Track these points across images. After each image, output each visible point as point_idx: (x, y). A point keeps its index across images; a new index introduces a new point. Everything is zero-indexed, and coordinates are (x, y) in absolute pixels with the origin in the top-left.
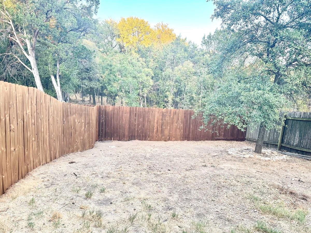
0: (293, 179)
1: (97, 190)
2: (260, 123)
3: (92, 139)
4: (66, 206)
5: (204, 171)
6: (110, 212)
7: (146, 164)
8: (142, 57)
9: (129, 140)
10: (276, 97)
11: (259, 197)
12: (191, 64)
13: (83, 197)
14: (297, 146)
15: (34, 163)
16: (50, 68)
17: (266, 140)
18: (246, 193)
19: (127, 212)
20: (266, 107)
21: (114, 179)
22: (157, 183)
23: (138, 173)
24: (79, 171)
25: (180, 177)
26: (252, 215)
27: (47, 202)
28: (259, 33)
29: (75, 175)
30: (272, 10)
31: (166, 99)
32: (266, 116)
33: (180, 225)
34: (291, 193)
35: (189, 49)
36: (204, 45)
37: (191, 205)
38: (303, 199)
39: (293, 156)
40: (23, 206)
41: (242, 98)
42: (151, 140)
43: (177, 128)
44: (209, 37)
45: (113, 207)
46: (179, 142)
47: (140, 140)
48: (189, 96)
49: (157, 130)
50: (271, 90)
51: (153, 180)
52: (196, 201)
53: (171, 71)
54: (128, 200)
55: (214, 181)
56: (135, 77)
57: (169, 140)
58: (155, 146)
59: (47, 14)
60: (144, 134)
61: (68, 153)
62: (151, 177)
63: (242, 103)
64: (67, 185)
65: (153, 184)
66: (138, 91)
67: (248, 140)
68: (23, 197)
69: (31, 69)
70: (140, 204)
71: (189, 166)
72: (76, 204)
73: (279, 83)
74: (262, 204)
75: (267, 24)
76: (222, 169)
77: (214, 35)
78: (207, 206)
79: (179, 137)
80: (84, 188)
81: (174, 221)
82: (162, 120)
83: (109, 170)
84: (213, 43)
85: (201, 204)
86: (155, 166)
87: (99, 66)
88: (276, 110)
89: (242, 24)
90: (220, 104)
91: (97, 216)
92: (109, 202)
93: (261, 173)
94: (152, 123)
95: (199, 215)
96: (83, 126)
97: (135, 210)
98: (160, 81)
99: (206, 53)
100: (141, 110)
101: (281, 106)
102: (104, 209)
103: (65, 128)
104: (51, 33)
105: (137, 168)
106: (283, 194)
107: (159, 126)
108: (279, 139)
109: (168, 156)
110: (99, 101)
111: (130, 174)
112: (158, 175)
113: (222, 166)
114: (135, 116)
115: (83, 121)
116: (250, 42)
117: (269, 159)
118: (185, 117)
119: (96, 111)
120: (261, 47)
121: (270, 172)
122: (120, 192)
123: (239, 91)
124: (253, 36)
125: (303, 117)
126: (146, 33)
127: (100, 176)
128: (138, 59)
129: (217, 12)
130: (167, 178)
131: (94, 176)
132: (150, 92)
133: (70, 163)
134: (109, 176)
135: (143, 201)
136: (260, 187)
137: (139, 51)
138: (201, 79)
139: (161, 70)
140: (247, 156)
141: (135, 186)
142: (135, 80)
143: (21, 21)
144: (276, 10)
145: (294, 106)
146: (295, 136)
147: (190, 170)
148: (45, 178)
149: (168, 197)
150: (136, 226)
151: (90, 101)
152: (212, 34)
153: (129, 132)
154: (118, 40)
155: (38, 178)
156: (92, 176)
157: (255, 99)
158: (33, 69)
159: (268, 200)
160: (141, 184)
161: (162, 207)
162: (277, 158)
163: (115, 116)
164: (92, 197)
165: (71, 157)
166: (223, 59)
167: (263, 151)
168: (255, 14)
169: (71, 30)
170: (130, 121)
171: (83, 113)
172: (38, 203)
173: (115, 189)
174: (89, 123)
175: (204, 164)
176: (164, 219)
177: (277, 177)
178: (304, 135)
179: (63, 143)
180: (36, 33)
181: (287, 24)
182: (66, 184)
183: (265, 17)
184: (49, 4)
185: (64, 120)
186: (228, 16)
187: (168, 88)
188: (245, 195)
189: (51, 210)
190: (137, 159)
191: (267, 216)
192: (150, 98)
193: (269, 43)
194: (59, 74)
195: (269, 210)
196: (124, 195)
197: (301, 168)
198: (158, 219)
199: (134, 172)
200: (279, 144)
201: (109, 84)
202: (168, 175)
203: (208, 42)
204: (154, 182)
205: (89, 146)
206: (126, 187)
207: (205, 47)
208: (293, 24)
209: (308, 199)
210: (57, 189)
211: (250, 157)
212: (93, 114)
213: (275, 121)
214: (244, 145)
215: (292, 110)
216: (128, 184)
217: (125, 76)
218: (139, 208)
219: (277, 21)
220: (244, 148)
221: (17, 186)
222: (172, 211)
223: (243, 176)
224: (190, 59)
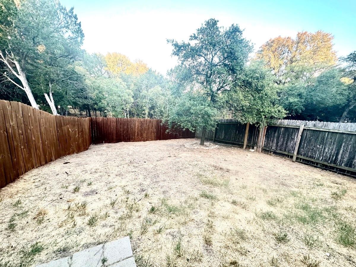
0: (221, 160)
1: (85, 184)
2: (203, 127)
3: (86, 143)
4: (54, 202)
5: (170, 160)
6: (95, 200)
7: (128, 159)
8: (124, 81)
9: (117, 143)
10: (212, 110)
11: (203, 173)
12: (160, 88)
13: (71, 192)
14: (223, 139)
15: (26, 168)
16: (42, 87)
17: (206, 136)
18: (195, 172)
19: (110, 198)
20: (206, 116)
21: (101, 174)
22: (136, 173)
23: (121, 167)
24: (71, 170)
25: (152, 166)
26: (199, 186)
27: (35, 201)
28: (201, 68)
29: (67, 173)
30: (209, 53)
31: (143, 112)
32: (206, 122)
33: (150, 202)
34: (221, 169)
35: (158, 78)
36: (168, 75)
37: (158, 185)
38: (227, 171)
39: (221, 145)
40: (7, 208)
41: (192, 111)
42: (133, 141)
43: (152, 132)
44: (171, 70)
45: (98, 196)
46: (154, 141)
47: (124, 142)
48: (159, 110)
49: (138, 134)
50: (209, 105)
51: (132, 171)
52: (163, 182)
53: (146, 92)
54: (111, 188)
55: (175, 166)
56: (119, 96)
57: (147, 140)
58: (137, 145)
59: (33, 39)
60: (128, 138)
61: (65, 155)
62: (131, 169)
63: (192, 114)
64: (58, 183)
65: (132, 173)
66: (123, 106)
67: (196, 137)
68: (9, 200)
69: (23, 87)
70: (121, 190)
71: (159, 158)
72: (63, 198)
73: (213, 101)
74: (204, 178)
75: (206, 63)
76: (181, 157)
77: (175, 69)
78: (170, 185)
79: (154, 138)
80: (74, 184)
81: (146, 199)
82: (141, 127)
83: (98, 167)
84: (174, 75)
85: (166, 184)
86: (135, 160)
87: (91, 87)
88: (212, 118)
89: (191, 61)
90: (179, 115)
91: (82, 206)
92: (94, 192)
93: (204, 158)
94: (134, 129)
95: (164, 192)
96: (77, 133)
97: (116, 195)
98: (139, 99)
99: (169, 81)
100: (125, 120)
101: (215, 115)
102: (89, 199)
103: (59, 136)
104: (41, 56)
105: (121, 163)
106: (216, 170)
107: (139, 131)
108: (214, 136)
109: (145, 152)
110: (94, 114)
111: (114, 168)
112: (137, 167)
113: (180, 156)
114: (121, 125)
115: (76, 130)
116: (196, 74)
117: (208, 148)
118: (157, 124)
119: (88, 122)
120: (203, 78)
121: (209, 156)
122: (105, 183)
123: (190, 106)
124: (198, 70)
125: (226, 122)
126: (127, 65)
127: (89, 172)
128: (121, 83)
129: (175, 52)
130: (143, 168)
131: (84, 172)
132: (132, 107)
133: (64, 164)
134: (96, 171)
135: (123, 188)
136: (203, 167)
137: (122, 77)
138: (167, 98)
139: (140, 92)
140: (196, 148)
141: (118, 177)
142: (119, 98)
143: (5, 43)
144: (211, 54)
145: (221, 115)
146: (222, 133)
147: (159, 160)
148: (36, 179)
149: (143, 182)
150: (116, 208)
151: (87, 114)
152: (173, 69)
153: (117, 137)
154: (106, 68)
155: (30, 180)
156: (82, 173)
157: (200, 111)
158: (24, 88)
159: (208, 175)
160: (122, 175)
161: (138, 190)
162: (213, 147)
163: (104, 126)
164: (80, 190)
165: (67, 158)
166: (180, 85)
167: (205, 143)
168: (198, 55)
169: (61, 57)
170: (117, 129)
171: (76, 124)
172: (25, 203)
173: (101, 181)
174: (82, 131)
175: (169, 155)
176: (139, 199)
177: (213, 160)
178: (227, 133)
179: (59, 148)
180: (24, 56)
181: (217, 64)
182: (56, 182)
183: (204, 58)
184: (34, 30)
185: (58, 130)
186: (181, 55)
187: (144, 104)
188: (194, 174)
189: (37, 208)
190: (122, 156)
191: (207, 185)
192: (132, 112)
193: (207, 75)
194: (52, 92)
195: (208, 181)
196: (108, 185)
197: (226, 152)
198: (134, 200)
199: (118, 166)
200: (214, 139)
201: (100, 101)
202: (144, 166)
203: (171, 73)
204: (133, 172)
205: (84, 148)
206: (110, 178)
207: (168, 77)
208: (221, 64)
209: (230, 171)
210: (47, 188)
211: (197, 148)
212: (85, 124)
213: (211, 125)
214: (194, 141)
215: (221, 118)
216: (112, 176)
217: (112, 95)
218: (119, 194)
219: (212, 62)
220: (194, 142)
221: (4, 190)
222: (144, 192)
223: (193, 160)
224: (159, 84)
